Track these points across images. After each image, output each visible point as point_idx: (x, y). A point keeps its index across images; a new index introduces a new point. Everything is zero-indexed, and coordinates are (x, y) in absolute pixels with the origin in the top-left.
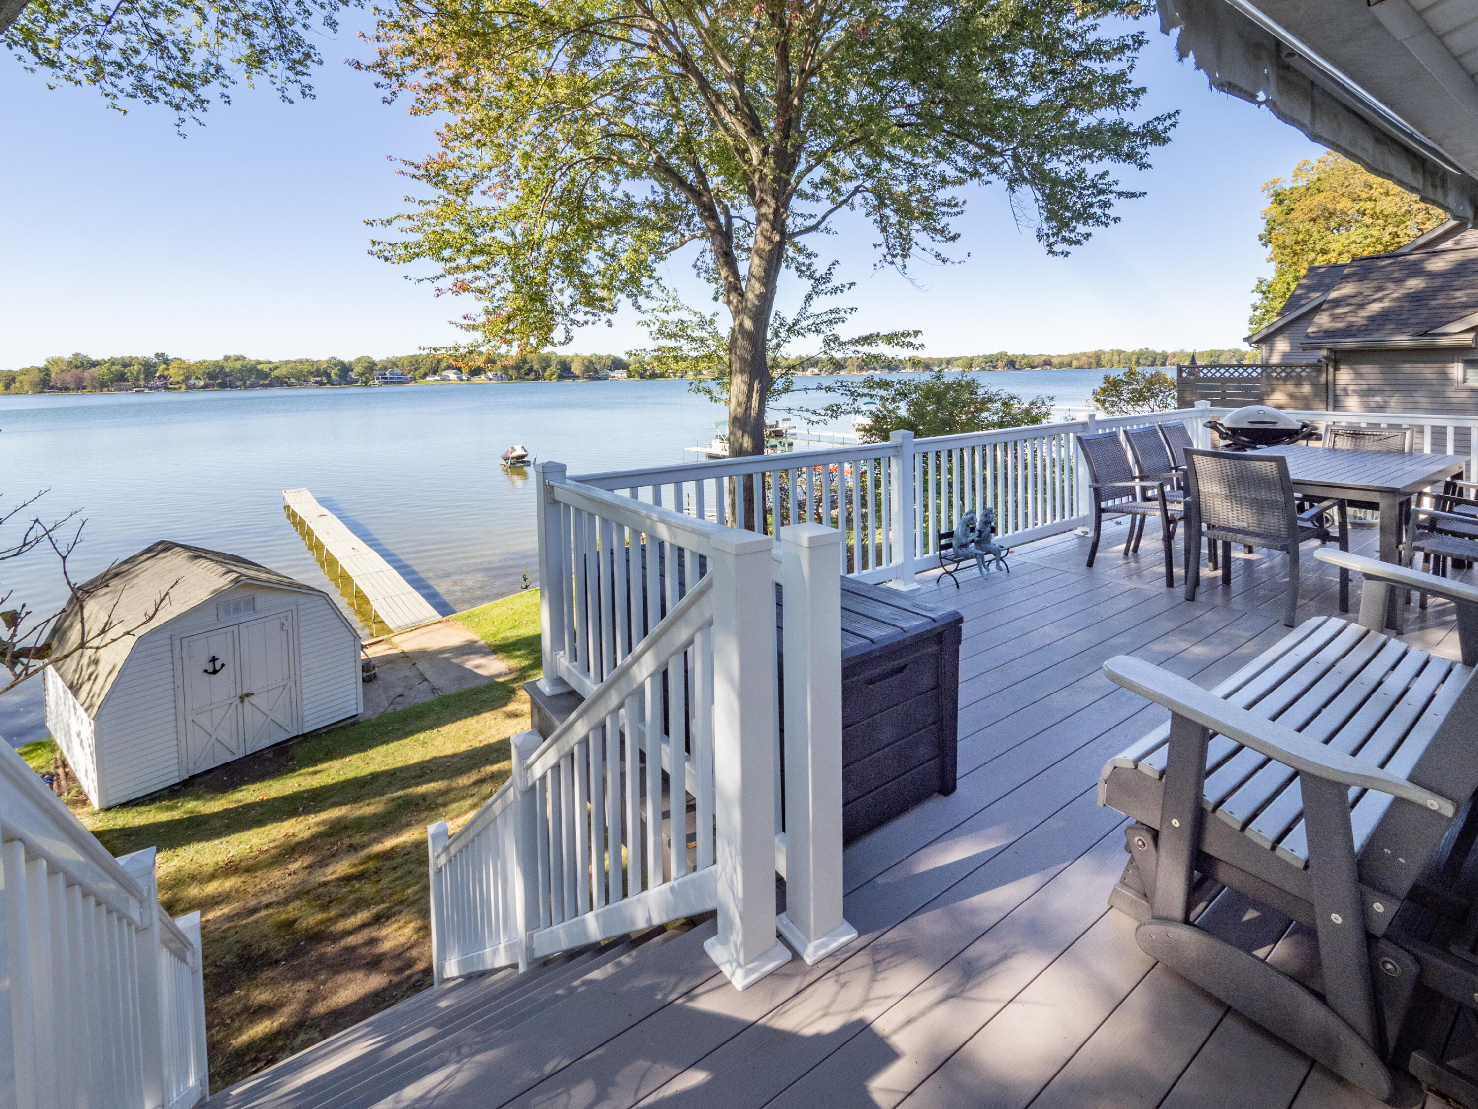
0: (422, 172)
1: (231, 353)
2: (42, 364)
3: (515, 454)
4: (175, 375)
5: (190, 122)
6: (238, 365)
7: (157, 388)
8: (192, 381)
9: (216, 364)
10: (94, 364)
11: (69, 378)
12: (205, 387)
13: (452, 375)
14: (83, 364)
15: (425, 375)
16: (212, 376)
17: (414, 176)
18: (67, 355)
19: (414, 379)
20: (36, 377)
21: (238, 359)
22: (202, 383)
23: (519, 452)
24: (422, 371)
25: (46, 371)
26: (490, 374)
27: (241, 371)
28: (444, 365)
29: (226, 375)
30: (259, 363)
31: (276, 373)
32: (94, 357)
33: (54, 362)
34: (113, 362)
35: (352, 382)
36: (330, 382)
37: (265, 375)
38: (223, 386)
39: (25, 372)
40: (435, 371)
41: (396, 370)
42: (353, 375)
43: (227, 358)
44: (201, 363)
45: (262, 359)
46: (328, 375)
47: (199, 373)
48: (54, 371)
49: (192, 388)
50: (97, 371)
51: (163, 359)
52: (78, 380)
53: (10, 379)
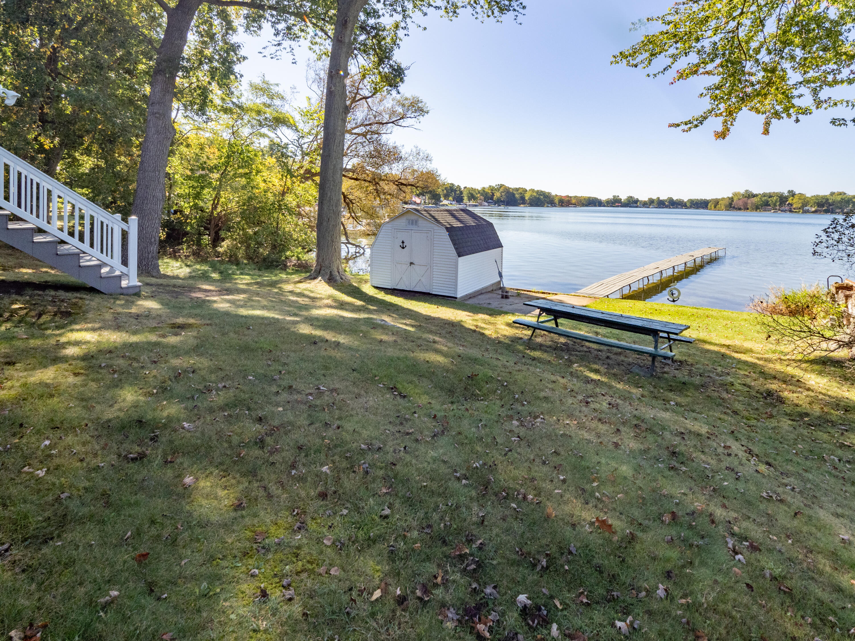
2: (730, 195)
4: (796, 203)
6: (839, 198)
7: (785, 211)
8: (807, 208)
9: (823, 197)
10: (754, 196)
11: (741, 203)
12: (815, 212)
14: (750, 195)
16: (820, 205)
18: (742, 191)
20: (727, 202)
21: (840, 194)
22: (813, 209)
25: (732, 199)
29: (830, 204)
32: (755, 192)
33: (735, 194)
34: (764, 195)
38: (827, 211)
39: (723, 199)
43: (832, 194)
44: (815, 197)
47: (812, 202)
48: (735, 199)
49: (808, 212)
50: (755, 200)
51: (792, 194)
52: (746, 204)
53: (716, 203)
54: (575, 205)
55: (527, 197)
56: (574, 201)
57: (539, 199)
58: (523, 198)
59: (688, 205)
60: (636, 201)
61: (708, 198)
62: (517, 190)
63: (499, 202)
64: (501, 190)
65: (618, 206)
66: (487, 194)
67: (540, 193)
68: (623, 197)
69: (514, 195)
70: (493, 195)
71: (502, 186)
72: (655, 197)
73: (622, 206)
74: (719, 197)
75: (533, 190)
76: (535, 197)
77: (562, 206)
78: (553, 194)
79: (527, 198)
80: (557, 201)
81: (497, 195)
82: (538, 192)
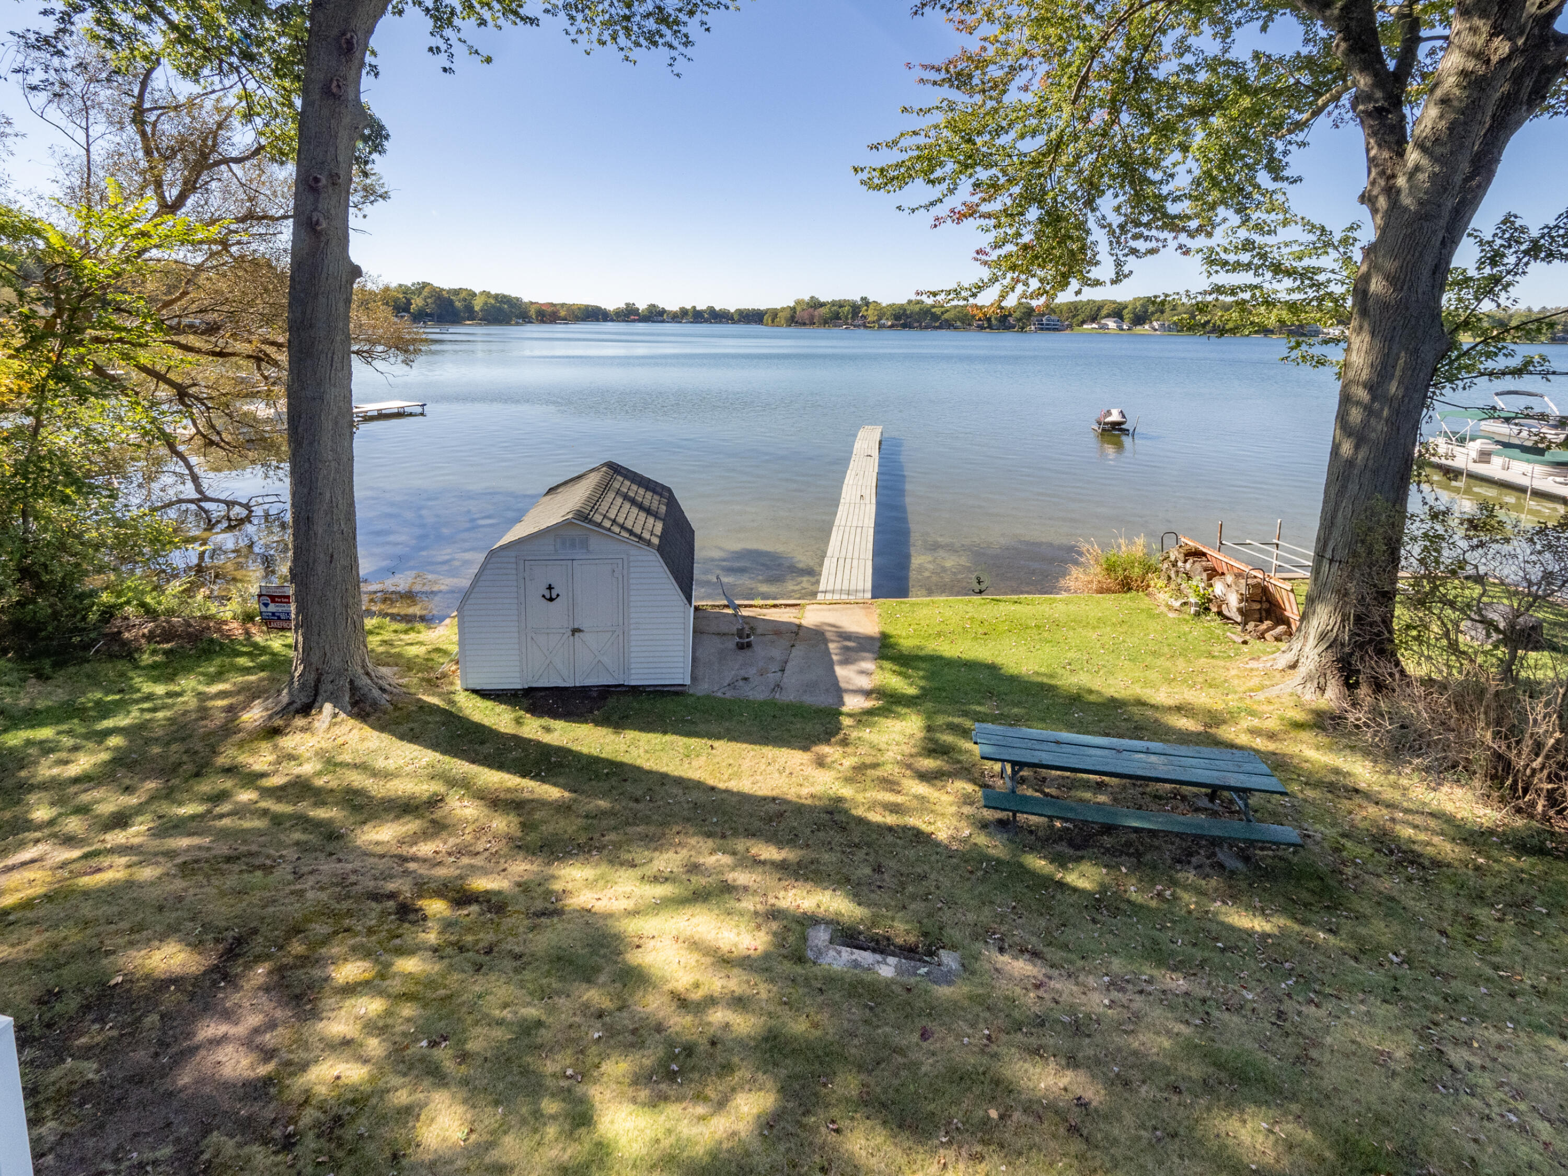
0: (943, 75)
2: (792, 304)
3: (1109, 419)
4: (871, 315)
5: (680, 59)
7: (858, 326)
8: (883, 321)
9: (901, 307)
10: (822, 305)
11: (806, 315)
12: (892, 326)
13: (1111, 324)
14: (816, 304)
15: (1083, 322)
16: (897, 317)
17: (935, 83)
18: (807, 298)
19: (1070, 326)
20: (787, 314)
22: (890, 323)
23: (1115, 417)
24: (1080, 318)
25: (793, 309)
26: (1156, 325)
27: (918, 313)
28: (1104, 312)
29: (908, 317)
31: (946, 316)
32: (822, 300)
33: (798, 302)
34: (833, 303)
35: (1009, 328)
36: (990, 327)
37: (935, 317)
38: (904, 326)
39: (783, 309)
40: (1094, 319)
41: (1053, 317)
42: (1011, 320)
46: (989, 320)
48: (799, 309)
49: (882, 327)
50: (823, 310)
51: (866, 302)
52: (812, 317)
53: (774, 314)
54: (566, 320)
55: (478, 305)
56: (563, 313)
57: (500, 310)
58: (469, 309)
59: (736, 317)
60: (663, 312)
61: (762, 306)
62: (457, 292)
63: (420, 317)
64: (425, 292)
65: (634, 321)
66: (396, 300)
67: (503, 299)
68: (642, 306)
69: (451, 302)
70: (409, 302)
71: (425, 285)
72: (688, 307)
73: (640, 321)
74: (778, 305)
75: (487, 294)
76: (493, 306)
77: (543, 322)
78: (526, 299)
79: (477, 308)
80: (532, 313)
81: (417, 303)
82: (496, 297)
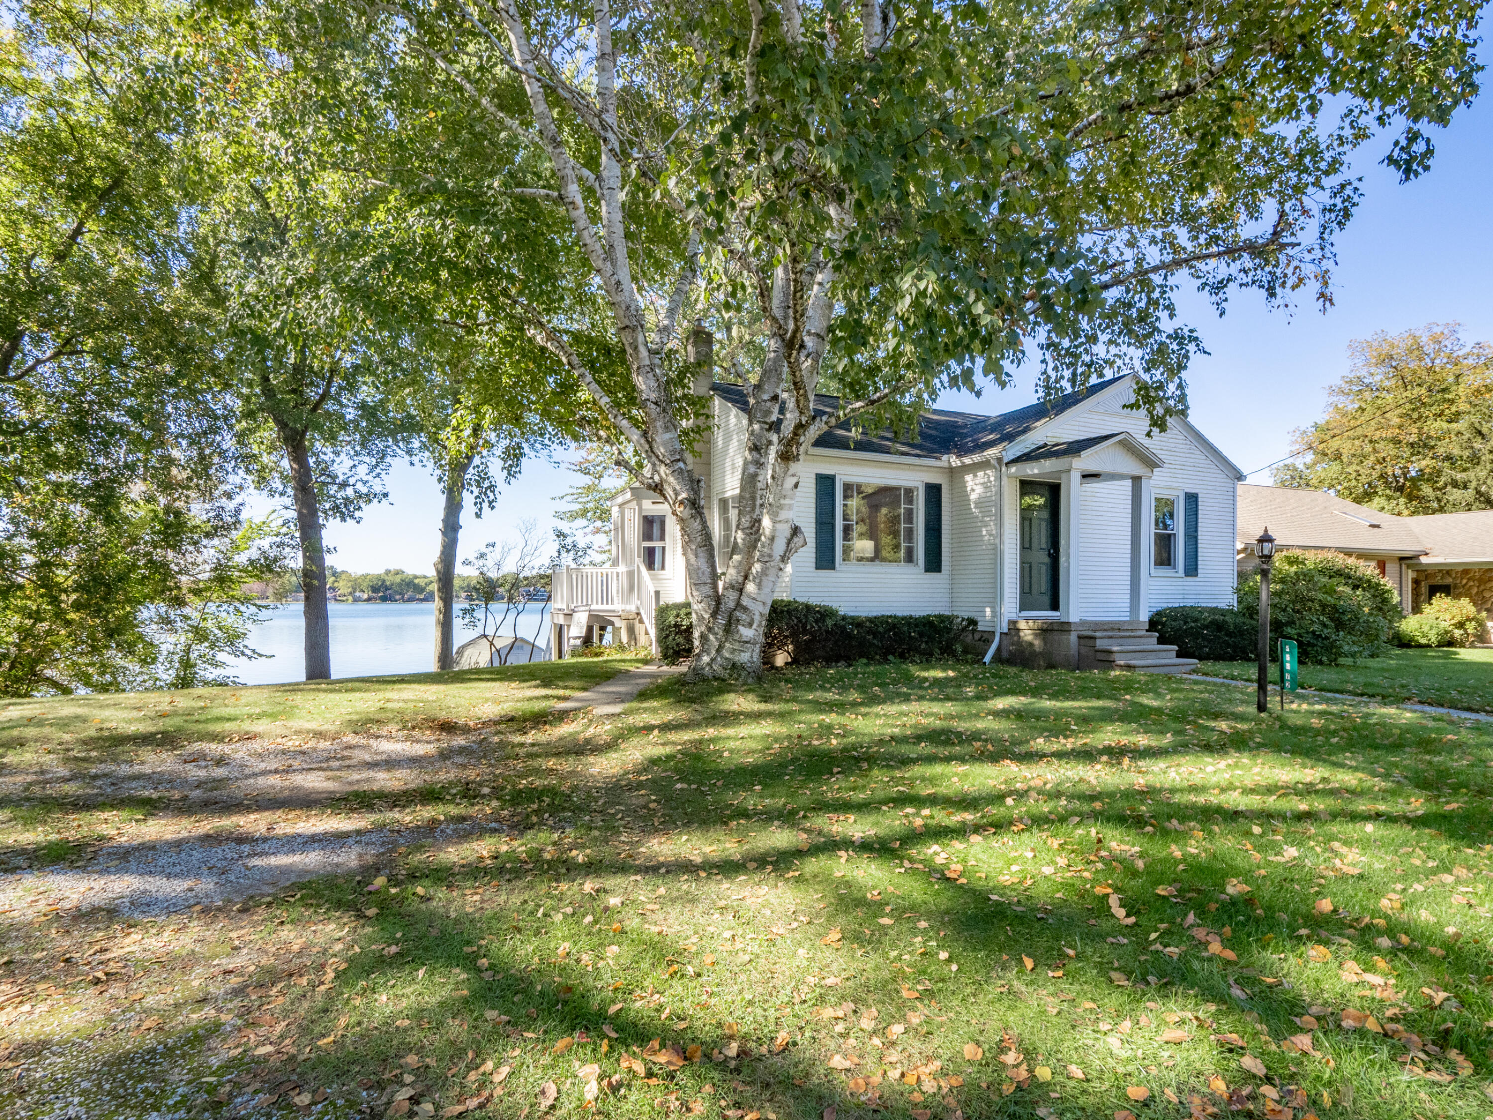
1: (393, 567)
4: (343, 587)
6: (398, 579)
8: (358, 594)
16: (375, 589)
21: (397, 573)
22: (366, 596)
27: (400, 585)
29: (387, 588)
30: (416, 577)
35: (499, 599)
38: (384, 599)
42: (500, 590)
43: (388, 572)
44: (365, 576)
45: (418, 573)
47: (365, 585)
